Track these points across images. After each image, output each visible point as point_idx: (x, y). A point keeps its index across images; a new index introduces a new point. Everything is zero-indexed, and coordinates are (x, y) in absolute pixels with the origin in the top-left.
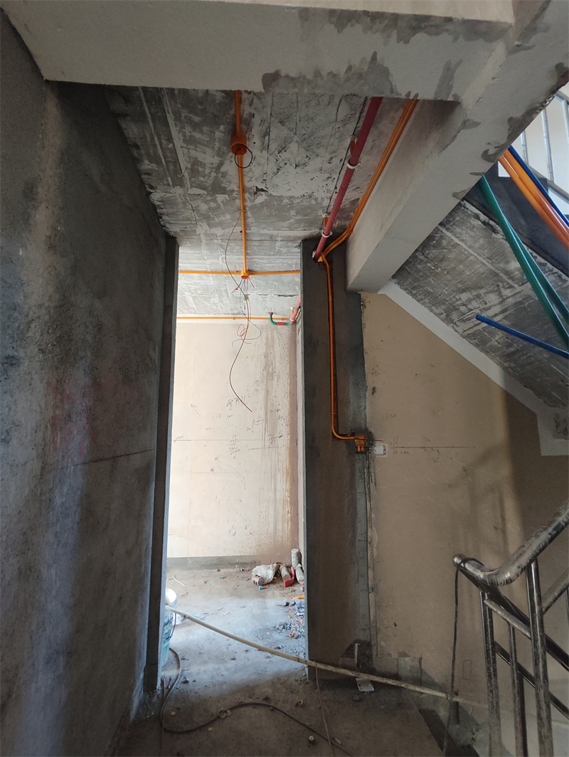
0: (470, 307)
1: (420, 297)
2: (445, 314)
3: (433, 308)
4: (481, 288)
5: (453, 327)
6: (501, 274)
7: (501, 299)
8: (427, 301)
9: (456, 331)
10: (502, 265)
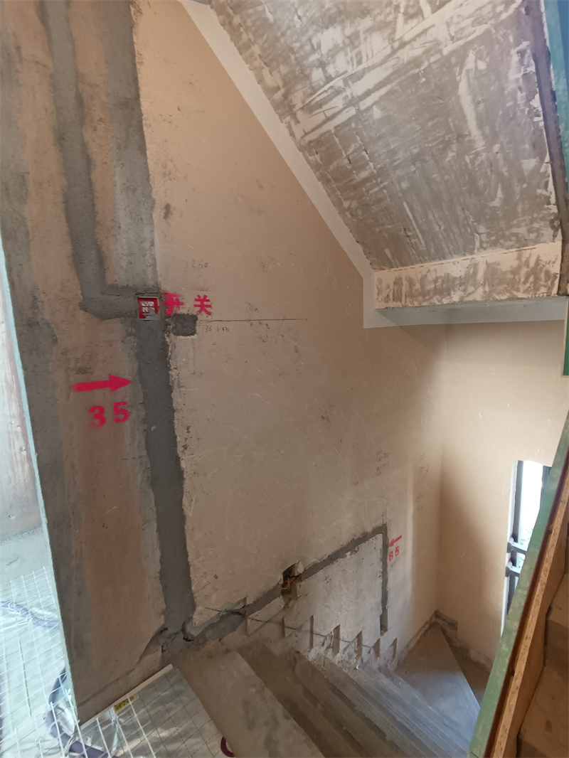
0: (331, 70)
2: (282, 91)
5: (289, 127)
7: (389, 50)
9: (292, 134)
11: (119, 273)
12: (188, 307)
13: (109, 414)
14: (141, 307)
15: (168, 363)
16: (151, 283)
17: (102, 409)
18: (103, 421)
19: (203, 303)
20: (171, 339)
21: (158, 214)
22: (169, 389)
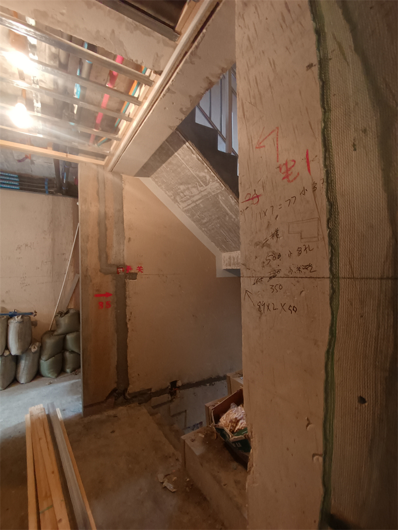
11: (112, 260)
12: (134, 270)
13: (104, 305)
14: (118, 271)
15: (126, 289)
16: (122, 263)
17: (102, 303)
18: (102, 307)
19: (140, 269)
20: (127, 281)
21: (126, 241)
22: (125, 298)
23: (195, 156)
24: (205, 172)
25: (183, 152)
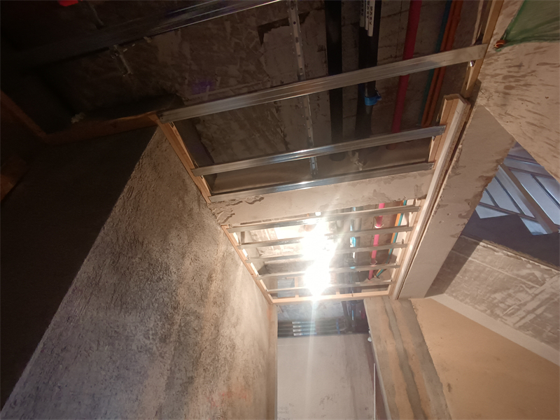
0: (508, 304)
1: (460, 298)
2: (489, 311)
3: (476, 306)
4: (509, 289)
5: (503, 321)
6: (519, 279)
8: (468, 300)
9: (507, 324)
10: (515, 272)
21: (445, 389)
23: (500, 254)
24: (529, 269)
25: (480, 254)
